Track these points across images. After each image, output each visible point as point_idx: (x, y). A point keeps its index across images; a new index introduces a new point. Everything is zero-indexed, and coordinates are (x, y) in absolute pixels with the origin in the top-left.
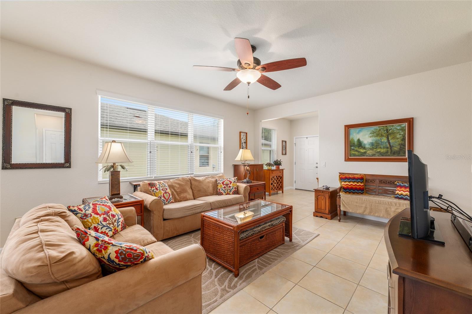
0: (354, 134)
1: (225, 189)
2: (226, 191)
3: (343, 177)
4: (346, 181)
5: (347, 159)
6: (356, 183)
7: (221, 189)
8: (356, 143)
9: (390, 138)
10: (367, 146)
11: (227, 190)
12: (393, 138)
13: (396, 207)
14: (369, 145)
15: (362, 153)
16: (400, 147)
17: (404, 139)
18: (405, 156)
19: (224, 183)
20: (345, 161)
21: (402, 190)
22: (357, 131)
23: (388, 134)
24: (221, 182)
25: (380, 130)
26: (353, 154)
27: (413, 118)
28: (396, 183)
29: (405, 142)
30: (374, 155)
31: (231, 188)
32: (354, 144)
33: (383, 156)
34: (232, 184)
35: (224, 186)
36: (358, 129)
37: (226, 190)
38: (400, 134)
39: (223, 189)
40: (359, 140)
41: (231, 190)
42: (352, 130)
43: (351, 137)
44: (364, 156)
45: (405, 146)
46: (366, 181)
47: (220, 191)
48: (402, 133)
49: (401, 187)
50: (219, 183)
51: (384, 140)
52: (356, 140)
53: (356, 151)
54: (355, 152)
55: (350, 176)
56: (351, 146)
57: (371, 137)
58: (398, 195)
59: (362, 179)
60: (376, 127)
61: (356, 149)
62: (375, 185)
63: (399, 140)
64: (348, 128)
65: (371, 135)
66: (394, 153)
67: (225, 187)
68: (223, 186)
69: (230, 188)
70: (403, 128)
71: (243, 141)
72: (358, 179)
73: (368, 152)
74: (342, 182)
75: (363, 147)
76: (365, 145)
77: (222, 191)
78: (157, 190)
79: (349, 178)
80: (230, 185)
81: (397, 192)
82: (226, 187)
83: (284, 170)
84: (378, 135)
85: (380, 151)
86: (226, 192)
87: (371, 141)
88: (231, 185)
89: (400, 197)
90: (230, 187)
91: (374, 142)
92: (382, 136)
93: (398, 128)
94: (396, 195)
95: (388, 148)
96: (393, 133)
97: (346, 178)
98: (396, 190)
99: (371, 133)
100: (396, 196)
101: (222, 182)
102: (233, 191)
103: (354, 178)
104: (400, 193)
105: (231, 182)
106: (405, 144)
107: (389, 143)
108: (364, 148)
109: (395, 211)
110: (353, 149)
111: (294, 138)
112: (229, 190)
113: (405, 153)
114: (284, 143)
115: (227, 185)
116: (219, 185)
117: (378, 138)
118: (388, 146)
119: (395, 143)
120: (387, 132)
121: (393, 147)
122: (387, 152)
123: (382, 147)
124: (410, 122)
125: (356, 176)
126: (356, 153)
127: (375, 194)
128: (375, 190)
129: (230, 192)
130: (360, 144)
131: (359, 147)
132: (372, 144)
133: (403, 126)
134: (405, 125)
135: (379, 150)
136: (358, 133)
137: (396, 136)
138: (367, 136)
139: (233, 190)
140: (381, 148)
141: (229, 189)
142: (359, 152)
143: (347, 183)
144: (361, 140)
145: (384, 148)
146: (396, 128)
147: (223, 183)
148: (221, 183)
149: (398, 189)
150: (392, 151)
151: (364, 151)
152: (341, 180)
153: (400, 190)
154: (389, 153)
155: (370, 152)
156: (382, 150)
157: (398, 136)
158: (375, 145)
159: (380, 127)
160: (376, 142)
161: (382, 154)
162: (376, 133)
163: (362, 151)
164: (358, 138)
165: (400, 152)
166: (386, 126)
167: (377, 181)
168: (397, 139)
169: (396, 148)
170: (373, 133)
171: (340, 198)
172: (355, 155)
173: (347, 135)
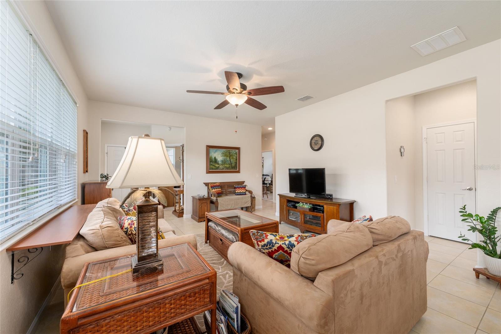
0: (213, 153)
4: (215, 189)
5: (208, 172)
8: (213, 160)
9: (231, 158)
10: (220, 163)
12: (232, 158)
16: (235, 164)
17: (236, 160)
18: (237, 169)
21: (240, 190)
22: (214, 151)
23: (230, 156)
25: (226, 152)
26: (211, 168)
27: (240, 148)
28: (234, 186)
30: (223, 169)
32: (212, 160)
33: (227, 169)
36: (214, 150)
40: (215, 158)
42: (211, 150)
43: (210, 155)
44: (218, 169)
45: (237, 163)
48: (236, 156)
49: (239, 188)
51: (228, 159)
52: (213, 158)
53: (214, 166)
54: (212, 166)
56: (210, 162)
57: (222, 156)
58: (238, 193)
59: (218, 186)
60: (224, 150)
61: (213, 164)
62: (225, 189)
63: (235, 160)
64: (209, 147)
65: (222, 155)
66: (233, 168)
70: (236, 152)
74: (212, 189)
75: (217, 163)
76: (218, 162)
81: (237, 191)
89: (242, 194)
91: (223, 159)
92: (227, 156)
93: (234, 152)
96: (232, 155)
97: (214, 186)
100: (237, 194)
104: (239, 191)
107: (230, 161)
108: (218, 164)
110: (212, 164)
111: (106, 145)
113: (237, 168)
117: (225, 157)
118: (230, 163)
119: (233, 161)
120: (230, 154)
121: (232, 163)
122: (230, 167)
123: (227, 163)
124: (238, 149)
126: (214, 167)
128: (225, 193)
130: (216, 161)
131: (215, 163)
132: (222, 161)
133: (236, 151)
134: (237, 151)
135: (226, 166)
136: (215, 152)
138: (220, 155)
140: (227, 164)
142: (215, 166)
143: (216, 190)
144: (217, 158)
145: (228, 164)
149: (238, 189)
150: (231, 167)
151: (218, 166)
153: (239, 190)
155: (221, 167)
156: (228, 166)
157: (234, 157)
158: (224, 162)
159: (226, 150)
160: (224, 160)
161: (227, 168)
162: (224, 155)
163: (217, 166)
164: (214, 156)
165: (235, 167)
166: (229, 150)
167: (226, 186)
168: (234, 159)
169: (233, 165)
170: (223, 154)
171: (217, 201)
172: (213, 169)
173: (208, 153)
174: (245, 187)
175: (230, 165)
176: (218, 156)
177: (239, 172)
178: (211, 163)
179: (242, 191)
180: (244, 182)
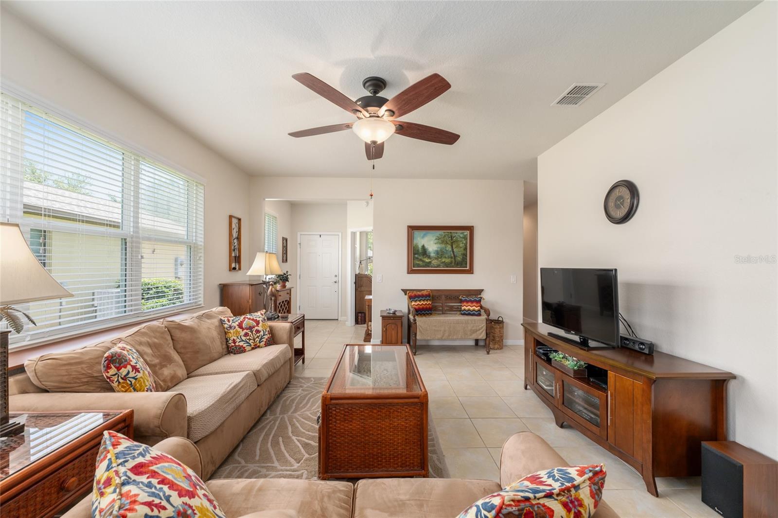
0: (419, 239)
1: (248, 338)
2: (251, 341)
3: (413, 295)
4: (416, 301)
5: (411, 271)
6: (422, 302)
7: (238, 340)
8: (420, 250)
9: (454, 246)
10: (432, 255)
11: (254, 340)
12: (457, 247)
13: (472, 325)
14: (434, 253)
15: (427, 263)
16: (463, 257)
17: (466, 249)
18: (467, 267)
19: (244, 326)
20: (408, 273)
21: (469, 305)
22: (422, 235)
23: (453, 242)
24: (234, 324)
25: (445, 236)
26: (417, 264)
27: (473, 227)
28: (460, 298)
29: (467, 252)
30: (439, 266)
31: (262, 333)
32: (418, 251)
33: (447, 267)
34: (260, 325)
35: (245, 331)
36: (422, 233)
37: (250, 339)
38: (463, 243)
39: (244, 338)
40: (423, 246)
41: (261, 339)
42: (417, 233)
43: (415, 242)
44: (429, 266)
45: (467, 256)
46: (433, 298)
47: (237, 344)
48: (464, 242)
49: (467, 302)
50: (230, 327)
51: (449, 248)
52: (420, 247)
53: (421, 260)
54: (419, 261)
55: (419, 293)
56: (415, 254)
57: (436, 244)
58: (465, 311)
59: (429, 296)
60: (441, 232)
61: (420, 258)
62: (441, 302)
63: (462, 249)
64: (412, 229)
65: (436, 241)
66: (458, 264)
67: (246, 335)
68: (242, 333)
69: (258, 335)
70: (465, 236)
71: (235, 235)
72: (426, 296)
73: (433, 262)
74: (411, 302)
75: (427, 256)
76: (430, 253)
77: (241, 344)
78: (139, 372)
79: (419, 296)
80: (256, 328)
81: (463, 308)
82: (250, 333)
83: (292, 289)
84: (443, 242)
85: (445, 261)
86: (252, 344)
87: (436, 249)
88: (260, 328)
89: (472, 313)
90: (258, 331)
91: (439, 249)
92: (447, 243)
93: (461, 236)
94: (463, 311)
95: (452, 258)
96: (457, 241)
97: (416, 296)
98: (461, 306)
99: (436, 239)
100: (463, 313)
101: (237, 323)
102: (267, 339)
103: (422, 296)
104: (467, 308)
105: (258, 323)
106: (467, 254)
107: (453, 252)
108: (429, 257)
109: (471, 330)
110: (417, 258)
111: (299, 234)
112: (257, 339)
113: (466, 264)
114: (285, 241)
115: (251, 328)
116: (232, 331)
117: (443, 246)
118: (453, 255)
119: (459, 252)
120: (452, 239)
121: (457, 256)
122: (451, 263)
123: (447, 256)
124: (470, 229)
125: (424, 293)
126: (421, 263)
127: (441, 313)
128: (441, 308)
129: (260, 343)
130: (424, 252)
131: (424, 255)
132: (437, 252)
133: (466, 233)
134: (467, 233)
135: (443, 260)
136: (423, 237)
137: (459, 245)
138: (432, 242)
139: (266, 337)
140: (445, 257)
141: (258, 337)
142: (423, 261)
143: (418, 303)
144: (426, 246)
145: (448, 257)
146: (459, 236)
147: (240, 326)
148: (237, 327)
149: (465, 304)
150: (455, 262)
151: (429, 260)
152: (410, 299)
153: (467, 305)
154: (453, 264)
155: (435, 262)
156: (447, 261)
157: (461, 245)
158: (440, 254)
159: (444, 232)
160: (441, 250)
161: (447, 265)
162: (441, 240)
163: (427, 260)
164: (422, 245)
165: (463, 263)
166: (451, 232)
167: (443, 297)
168: (461, 247)
169: (459, 259)
170: (438, 239)
171: (416, 323)
172: (419, 266)
173: (410, 239)
174: (480, 301)
175: (453, 259)
176: (430, 243)
177: (471, 271)
178: (416, 256)
179: (471, 308)
180: (481, 291)
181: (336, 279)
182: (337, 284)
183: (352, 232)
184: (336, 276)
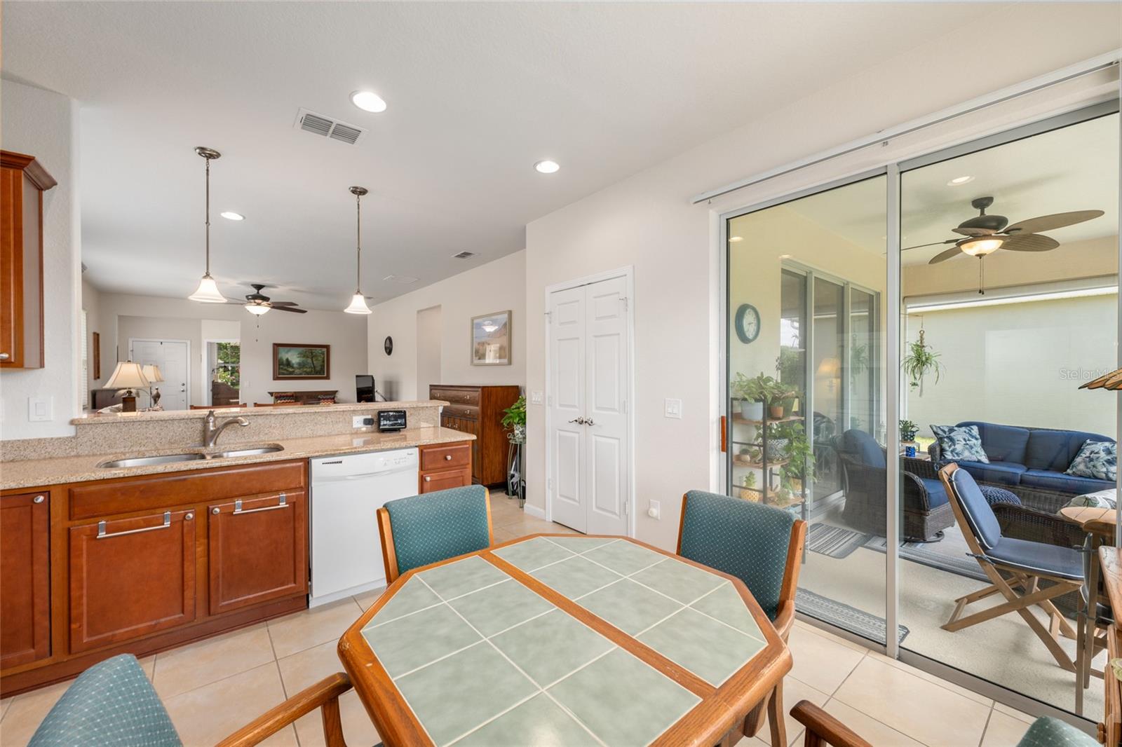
0: (283, 353)
5: (276, 378)
8: (285, 362)
9: (314, 360)
10: (295, 366)
12: (316, 360)
14: (297, 364)
16: (321, 367)
17: (324, 362)
18: (324, 375)
20: (274, 379)
23: (313, 357)
25: (306, 352)
26: (281, 372)
27: (329, 345)
28: (319, 397)
30: (301, 374)
32: (283, 362)
33: (308, 375)
36: (287, 349)
40: (287, 360)
42: (281, 349)
43: (280, 356)
44: (292, 374)
45: (324, 367)
46: (296, 398)
48: (322, 356)
49: (324, 399)
51: (309, 360)
52: (284, 359)
53: (285, 370)
54: (283, 370)
55: (282, 394)
56: (279, 365)
57: (298, 357)
59: (292, 396)
60: (301, 349)
61: (284, 368)
63: (320, 361)
64: (277, 346)
66: (318, 372)
70: (323, 352)
72: (290, 396)
74: (277, 401)
75: (291, 366)
76: (293, 364)
79: (284, 396)
84: (304, 356)
87: (299, 361)
91: (301, 362)
92: (308, 357)
93: (320, 352)
96: (316, 356)
97: (281, 397)
98: (319, 403)
99: (298, 354)
103: (287, 396)
106: (324, 365)
107: (313, 364)
108: (293, 367)
110: (282, 368)
111: (130, 340)
113: (324, 372)
117: (304, 359)
118: (312, 366)
119: (317, 363)
120: (312, 354)
121: (316, 367)
122: (311, 371)
124: (327, 347)
125: (289, 394)
126: (285, 372)
130: (288, 363)
131: (288, 366)
132: (299, 364)
133: (323, 350)
134: (325, 350)
135: (305, 370)
136: (287, 352)
137: (318, 358)
138: (295, 356)
140: (307, 367)
142: (288, 371)
143: (283, 401)
144: (290, 359)
145: (309, 368)
146: (318, 352)
149: (322, 401)
150: (315, 371)
151: (293, 370)
154: (313, 373)
155: (297, 371)
156: (308, 370)
157: (320, 358)
158: (301, 365)
159: (305, 349)
160: (303, 362)
161: (307, 373)
162: (303, 355)
163: (291, 370)
164: (286, 358)
165: (321, 371)
166: (311, 349)
167: (305, 397)
169: (318, 369)
170: (300, 354)
172: (283, 374)
173: (275, 354)
174: (334, 398)
175: (313, 369)
176: (294, 358)
177: (328, 377)
178: (281, 366)
180: (335, 392)
181: (184, 388)
182: (185, 392)
183: (208, 343)
184: (183, 385)
